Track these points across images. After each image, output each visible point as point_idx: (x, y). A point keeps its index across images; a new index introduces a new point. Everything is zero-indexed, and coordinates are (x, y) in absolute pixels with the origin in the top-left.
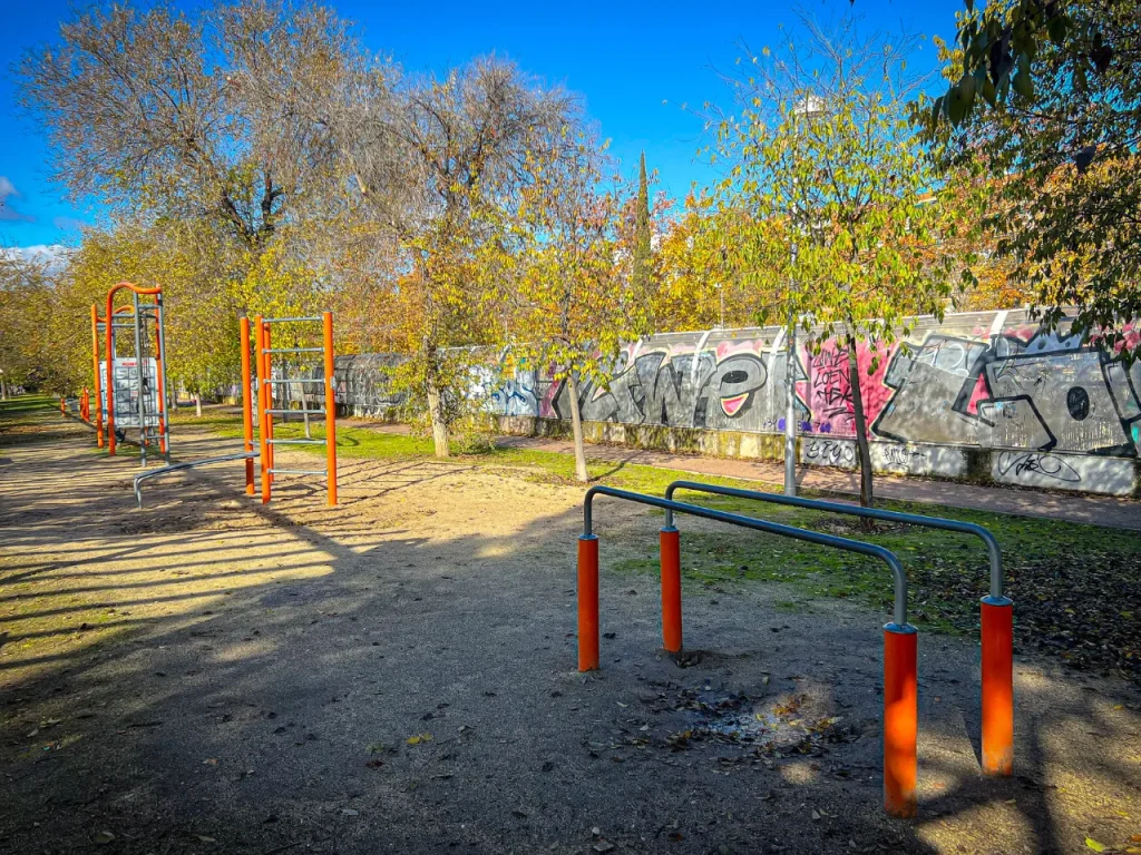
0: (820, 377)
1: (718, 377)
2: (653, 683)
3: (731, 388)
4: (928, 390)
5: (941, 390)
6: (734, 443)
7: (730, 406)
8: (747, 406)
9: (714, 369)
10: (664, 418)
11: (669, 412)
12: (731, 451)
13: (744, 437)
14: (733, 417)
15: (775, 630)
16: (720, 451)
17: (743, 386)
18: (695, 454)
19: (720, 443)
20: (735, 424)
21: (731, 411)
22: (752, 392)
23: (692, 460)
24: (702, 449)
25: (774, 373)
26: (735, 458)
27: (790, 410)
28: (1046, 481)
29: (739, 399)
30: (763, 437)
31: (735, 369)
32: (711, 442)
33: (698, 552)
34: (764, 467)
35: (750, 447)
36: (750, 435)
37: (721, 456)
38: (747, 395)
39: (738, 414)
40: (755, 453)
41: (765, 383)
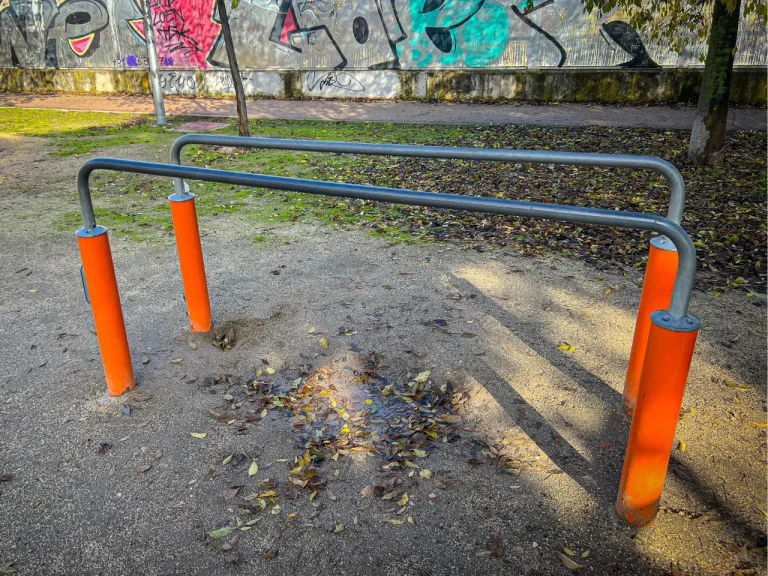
0: (158, 17)
1: (62, 18)
2: (208, 382)
3: (77, 29)
4: (246, 25)
5: (255, 24)
6: (89, 80)
7: (79, 46)
8: (95, 45)
9: (56, 11)
10: (15, 61)
11: (19, 55)
12: (87, 88)
13: (97, 75)
14: (81, 57)
15: (276, 273)
16: (77, 88)
17: (87, 27)
18: (51, 93)
19: (75, 81)
20: (88, 63)
21: (81, 51)
22: (97, 32)
23: (50, 99)
24: (59, 88)
25: (115, 14)
26: (93, 93)
27: (151, 46)
28: (341, 93)
29: (88, 39)
30: (115, 73)
31: (76, 10)
32: (67, 81)
33: (127, 192)
34: (120, 100)
35: (104, 83)
36: (102, 72)
37: (79, 92)
38: (92, 35)
39: (88, 54)
40: (110, 88)
41: (108, 23)
